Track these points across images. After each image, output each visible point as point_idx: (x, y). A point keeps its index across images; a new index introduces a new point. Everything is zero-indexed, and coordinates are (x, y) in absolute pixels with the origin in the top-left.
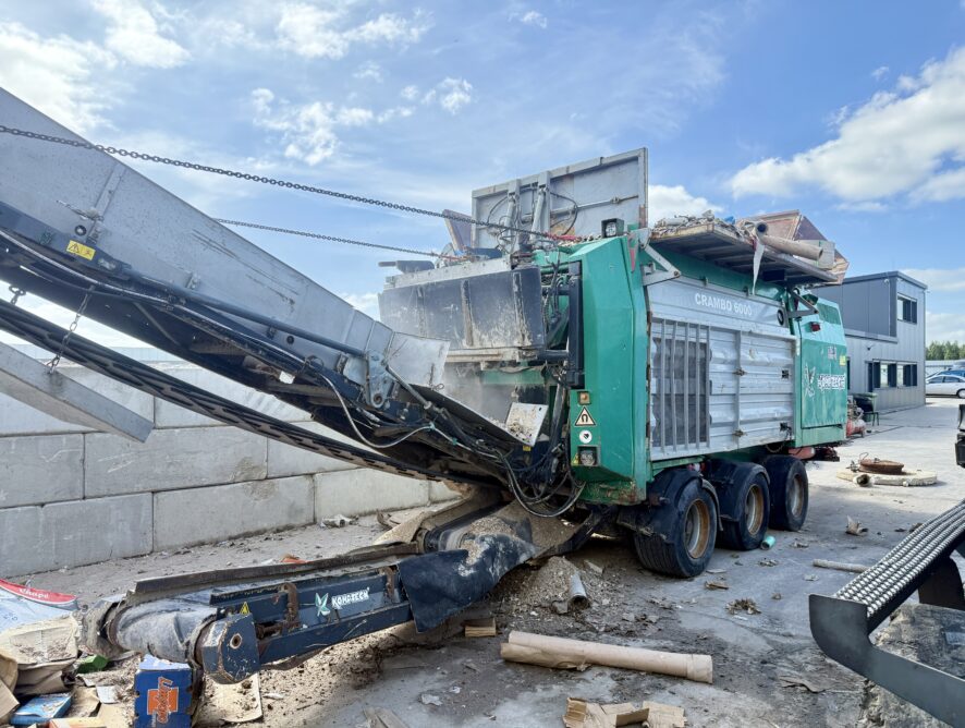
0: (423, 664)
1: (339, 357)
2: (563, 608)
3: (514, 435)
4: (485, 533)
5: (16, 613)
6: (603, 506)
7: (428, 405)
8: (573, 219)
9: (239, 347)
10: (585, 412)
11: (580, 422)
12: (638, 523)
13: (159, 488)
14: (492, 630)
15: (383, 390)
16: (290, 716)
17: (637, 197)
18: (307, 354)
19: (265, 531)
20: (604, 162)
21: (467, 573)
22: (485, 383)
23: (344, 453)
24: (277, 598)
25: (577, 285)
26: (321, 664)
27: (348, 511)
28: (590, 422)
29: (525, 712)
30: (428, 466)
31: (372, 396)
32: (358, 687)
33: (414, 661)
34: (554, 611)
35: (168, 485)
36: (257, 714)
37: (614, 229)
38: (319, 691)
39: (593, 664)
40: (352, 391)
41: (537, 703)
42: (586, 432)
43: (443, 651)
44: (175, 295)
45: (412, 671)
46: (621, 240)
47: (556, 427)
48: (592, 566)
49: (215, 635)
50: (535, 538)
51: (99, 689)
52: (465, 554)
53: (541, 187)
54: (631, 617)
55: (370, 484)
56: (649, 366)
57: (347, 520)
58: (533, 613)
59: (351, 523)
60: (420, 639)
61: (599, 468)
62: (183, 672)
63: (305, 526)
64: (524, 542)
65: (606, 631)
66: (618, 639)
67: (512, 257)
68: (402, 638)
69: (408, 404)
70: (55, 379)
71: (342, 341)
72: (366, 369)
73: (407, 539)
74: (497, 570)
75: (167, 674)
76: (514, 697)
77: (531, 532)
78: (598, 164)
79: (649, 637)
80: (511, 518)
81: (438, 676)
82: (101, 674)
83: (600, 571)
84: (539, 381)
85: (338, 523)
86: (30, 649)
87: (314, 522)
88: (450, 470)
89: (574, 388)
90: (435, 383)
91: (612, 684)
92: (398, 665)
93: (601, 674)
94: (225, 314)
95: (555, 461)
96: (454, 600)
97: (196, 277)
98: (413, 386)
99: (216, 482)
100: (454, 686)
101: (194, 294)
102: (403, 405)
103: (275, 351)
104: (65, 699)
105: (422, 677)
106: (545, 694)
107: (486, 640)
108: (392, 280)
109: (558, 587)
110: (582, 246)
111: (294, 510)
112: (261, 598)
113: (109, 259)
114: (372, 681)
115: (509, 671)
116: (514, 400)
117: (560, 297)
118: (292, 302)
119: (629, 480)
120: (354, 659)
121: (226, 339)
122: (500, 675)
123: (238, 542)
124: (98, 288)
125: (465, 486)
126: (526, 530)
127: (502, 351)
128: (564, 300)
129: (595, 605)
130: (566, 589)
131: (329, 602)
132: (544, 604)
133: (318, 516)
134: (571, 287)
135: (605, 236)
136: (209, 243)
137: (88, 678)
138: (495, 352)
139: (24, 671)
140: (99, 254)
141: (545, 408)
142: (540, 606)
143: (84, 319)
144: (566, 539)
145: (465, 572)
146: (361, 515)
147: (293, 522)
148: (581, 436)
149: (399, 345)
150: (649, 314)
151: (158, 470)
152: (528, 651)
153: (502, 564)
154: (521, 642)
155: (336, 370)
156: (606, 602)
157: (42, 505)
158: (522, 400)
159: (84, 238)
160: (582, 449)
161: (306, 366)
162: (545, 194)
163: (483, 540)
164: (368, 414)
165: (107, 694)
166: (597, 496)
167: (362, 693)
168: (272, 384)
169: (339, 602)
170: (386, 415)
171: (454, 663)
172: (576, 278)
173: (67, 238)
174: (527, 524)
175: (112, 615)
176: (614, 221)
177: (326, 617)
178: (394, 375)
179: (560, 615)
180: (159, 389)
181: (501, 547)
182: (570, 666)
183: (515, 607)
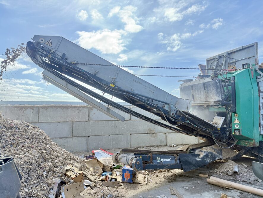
0: (186, 180)
1: (163, 105)
2: (230, 174)
3: (213, 125)
4: (205, 151)
5: (103, 155)
6: (245, 147)
7: (187, 116)
8: (235, 64)
9: (141, 102)
10: (236, 119)
11: (235, 122)
12: (259, 153)
13: (132, 133)
14: (207, 176)
15: (174, 112)
16: (153, 185)
17: (254, 56)
18: (156, 104)
19: (155, 146)
20: (244, 47)
21: (199, 160)
22: (209, 111)
23: (172, 129)
24: (148, 156)
25: (234, 83)
26: (162, 176)
27: (175, 144)
28: (238, 122)
29: (210, 195)
30: (193, 132)
31: (171, 113)
32: (169, 182)
33: (184, 179)
34: (227, 174)
35: (133, 133)
36: (146, 183)
37: (246, 66)
38: (160, 181)
39: (235, 188)
40: (166, 112)
41: (214, 194)
42: (237, 125)
43: (192, 178)
44: (129, 93)
45: (183, 181)
46: (248, 70)
47: (228, 123)
48: (244, 165)
49: (134, 161)
50: (223, 154)
51: (117, 172)
52: (199, 155)
53: (225, 56)
54: (253, 179)
55: (181, 137)
56: (260, 106)
57: (175, 146)
58: (221, 174)
59: (176, 147)
60: (187, 175)
61: (241, 135)
62: (131, 171)
63: (164, 146)
64: (218, 154)
65: (242, 182)
66: (246, 184)
67: (212, 77)
68: (183, 174)
69: (181, 116)
70: (108, 109)
71: (165, 101)
72: (170, 108)
73: (185, 150)
74: (208, 160)
75: (128, 170)
76: (208, 191)
77: (222, 153)
78: (242, 48)
79: (257, 185)
80: (215, 148)
81: (189, 183)
82: (117, 169)
83: (247, 166)
84: (225, 110)
85: (172, 146)
86: (105, 162)
87: (167, 145)
88: (199, 134)
89: (233, 112)
90: (188, 111)
91: (239, 194)
92: (180, 179)
93: (236, 191)
94: (139, 96)
95: (228, 133)
96: (194, 165)
97: (133, 89)
98: (182, 111)
99: (143, 133)
100: (193, 186)
101: (132, 92)
102: (180, 116)
103: (149, 103)
104: (111, 173)
105: (186, 183)
106: (218, 193)
107: (205, 178)
108: (182, 85)
109: (230, 168)
110: (236, 72)
111: (161, 142)
112: (144, 155)
113: (117, 87)
114: (173, 182)
115: (209, 186)
116: (215, 115)
117: (229, 87)
118: (153, 92)
119: (252, 140)
120: (170, 176)
121: (139, 101)
122: (206, 186)
123: (148, 148)
124: (115, 92)
125: (204, 139)
126: (220, 152)
127: (210, 102)
128: (230, 88)
129: (241, 175)
130: (232, 169)
131: (160, 160)
132: (224, 172)
133: (167, 143)
134: (232, 84)
135: (244, 68)
136: (136, 81)
137: (115, 170)
138: (208, 102)
139: (104, 166)
140: (115, 86)
141: (224, 118)
142: (223, 172)
143: (114, 97)
144: (234, 156)
145: (198, 159)
146: (179, 145)
147: (161, 145)
148: (236, 126)
149: (179, 101)
150: (259, 90)
151: (131, 129)
152: (214, 182)
153: (210, 159)
154: (213, 179)
155: (163, 107)
156: (245, 174)
157: (110, 135)
158: (218, 116)
159: (113, 83)
160: (235, 130)
161: (156, 107)
162: (226, 58)
163: (204, 152)
164: (170, 118)
165: (118, 173)
166: (242, 144)
167: (170, 183)
168: (152, 110)
169: (163, 160)
170: (175, 118)
171: (194, 181)
172: (233, 81)
173: (110, 83)
174: (221, 150)
175: (117, 155)
176: (246, 64)
177: (159, 163)
178: (177, 108)
179: (229, 175)
180: (132, 114)
181: (210, 155)
182: (226, 187)
183: (216, 172)
